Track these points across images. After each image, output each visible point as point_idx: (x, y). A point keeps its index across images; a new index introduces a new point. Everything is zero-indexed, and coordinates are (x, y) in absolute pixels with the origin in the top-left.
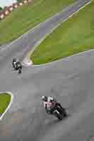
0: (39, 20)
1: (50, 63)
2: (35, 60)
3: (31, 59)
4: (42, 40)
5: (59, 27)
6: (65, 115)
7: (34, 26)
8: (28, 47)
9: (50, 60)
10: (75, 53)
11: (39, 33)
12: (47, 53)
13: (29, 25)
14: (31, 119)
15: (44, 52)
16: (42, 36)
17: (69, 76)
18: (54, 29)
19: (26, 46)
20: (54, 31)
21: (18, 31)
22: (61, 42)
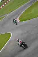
3: (19, 19)
15: (25, 16)
18: (28, 7)
20: (29, 8)
21: (14, 8)
22: (31, 12)
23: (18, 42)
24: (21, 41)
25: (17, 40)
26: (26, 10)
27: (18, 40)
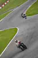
6: (26, 48)
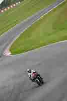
0: (15, 22)
1: (23, 53)
2: (13, 51)
3: (10, 50)
4: (18, 36)
5: (30, 27)
7: (12, 27)
8: (8, 42)
9: (24, 51)
10: (41, 46)
11: (16, 32)
12: (21, 46)
13: (8, 26)
14: (10, 93)
15: (19, 45)
16: (18, 34)
17: (37, 63)
19: (6, 41)
20: (26, 31)
22: (31, 38)
23: (29, 74)
24: (34, 73)
25: (28, 70)
26: (22, 34)
27: (30, 70)
